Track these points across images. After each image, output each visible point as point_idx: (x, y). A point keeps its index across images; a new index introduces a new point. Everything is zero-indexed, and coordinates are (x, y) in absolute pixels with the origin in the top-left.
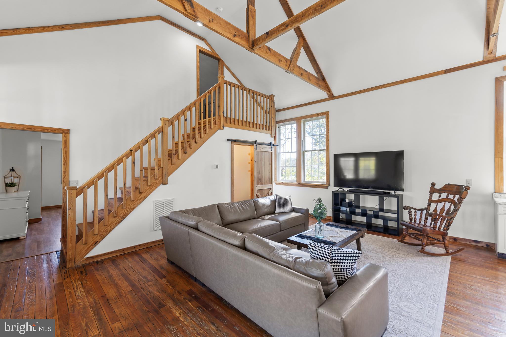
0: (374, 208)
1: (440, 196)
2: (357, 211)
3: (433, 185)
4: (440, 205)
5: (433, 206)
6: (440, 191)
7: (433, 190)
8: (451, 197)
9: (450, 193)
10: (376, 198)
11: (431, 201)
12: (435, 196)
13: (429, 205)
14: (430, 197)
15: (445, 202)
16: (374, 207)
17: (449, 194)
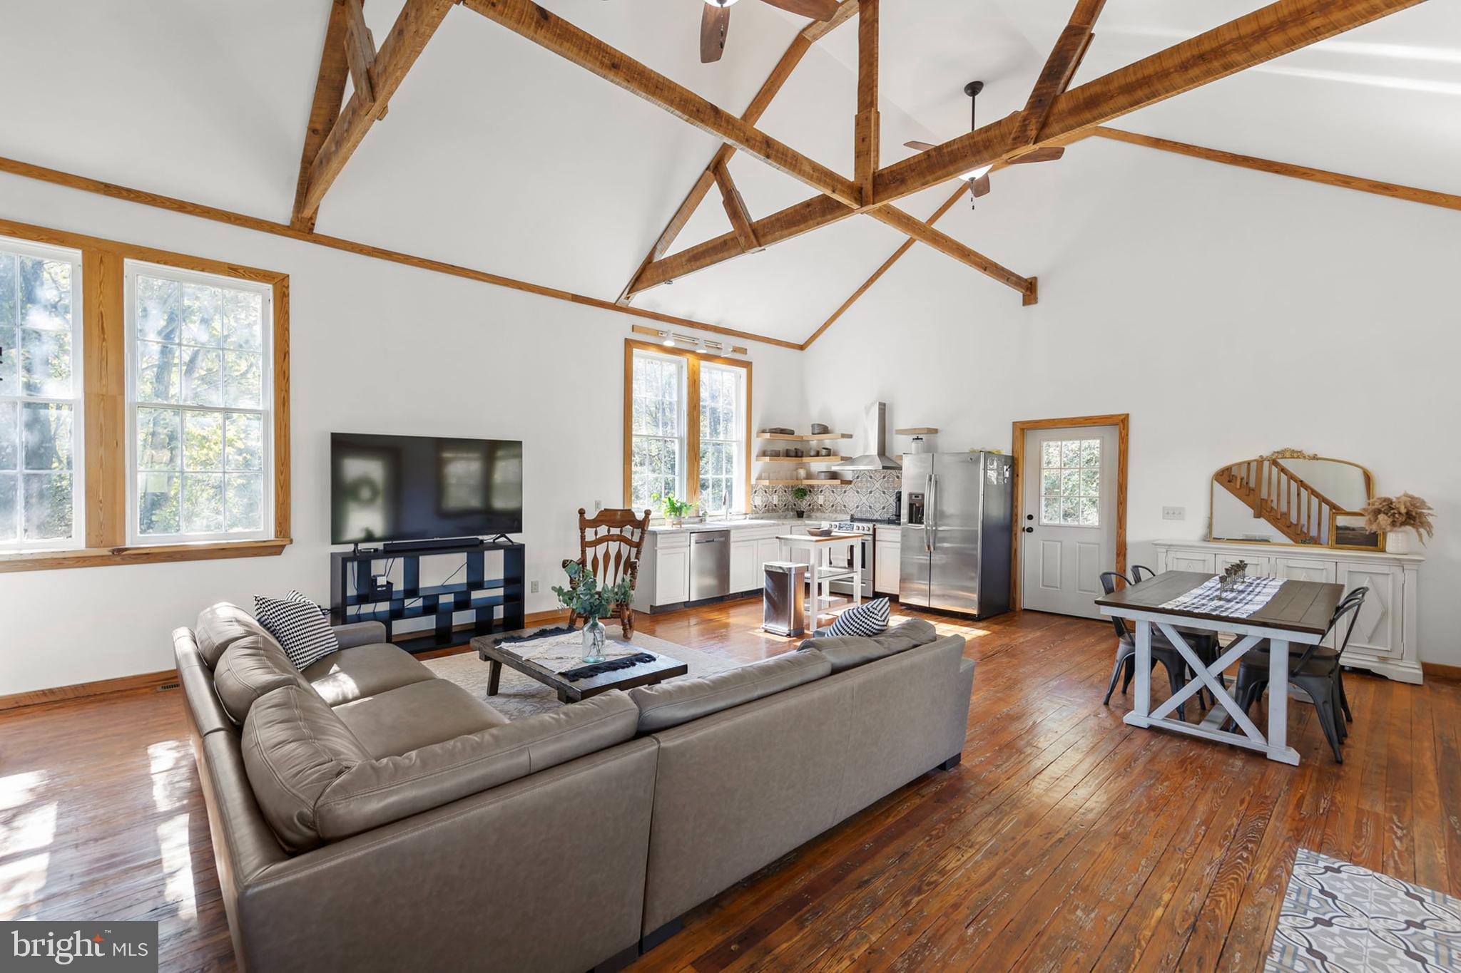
0: (443, 586)
1: (596, 534)
2: (414, 603)
3: (582, 512)
4: (601, 549)
5: (590, 552)
6: (595, 523)
7: (584, 524)
8: (615, 531)
9: (611, 524)
10: (461, 558)
11: (584, 544)
12: (590, 535)
13: (583, 552)
14: (583, 537)
15: (608, 541)
16: (440, 584)
17: (610, 527)
